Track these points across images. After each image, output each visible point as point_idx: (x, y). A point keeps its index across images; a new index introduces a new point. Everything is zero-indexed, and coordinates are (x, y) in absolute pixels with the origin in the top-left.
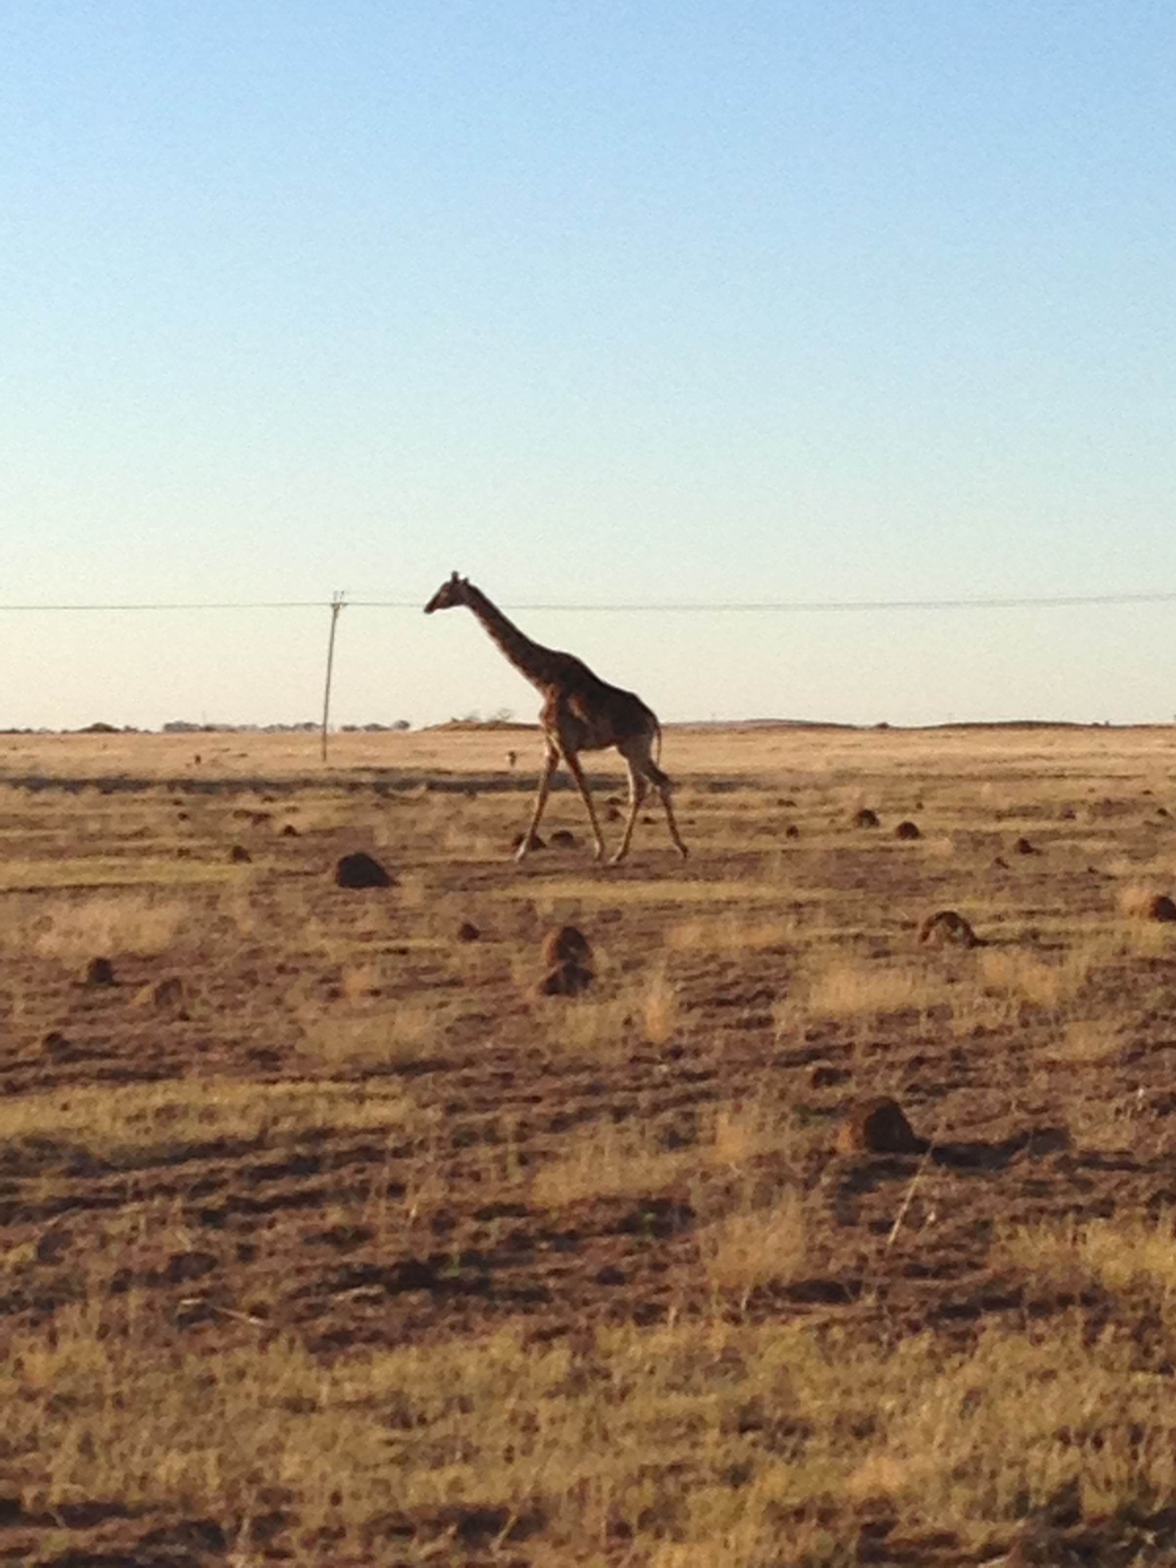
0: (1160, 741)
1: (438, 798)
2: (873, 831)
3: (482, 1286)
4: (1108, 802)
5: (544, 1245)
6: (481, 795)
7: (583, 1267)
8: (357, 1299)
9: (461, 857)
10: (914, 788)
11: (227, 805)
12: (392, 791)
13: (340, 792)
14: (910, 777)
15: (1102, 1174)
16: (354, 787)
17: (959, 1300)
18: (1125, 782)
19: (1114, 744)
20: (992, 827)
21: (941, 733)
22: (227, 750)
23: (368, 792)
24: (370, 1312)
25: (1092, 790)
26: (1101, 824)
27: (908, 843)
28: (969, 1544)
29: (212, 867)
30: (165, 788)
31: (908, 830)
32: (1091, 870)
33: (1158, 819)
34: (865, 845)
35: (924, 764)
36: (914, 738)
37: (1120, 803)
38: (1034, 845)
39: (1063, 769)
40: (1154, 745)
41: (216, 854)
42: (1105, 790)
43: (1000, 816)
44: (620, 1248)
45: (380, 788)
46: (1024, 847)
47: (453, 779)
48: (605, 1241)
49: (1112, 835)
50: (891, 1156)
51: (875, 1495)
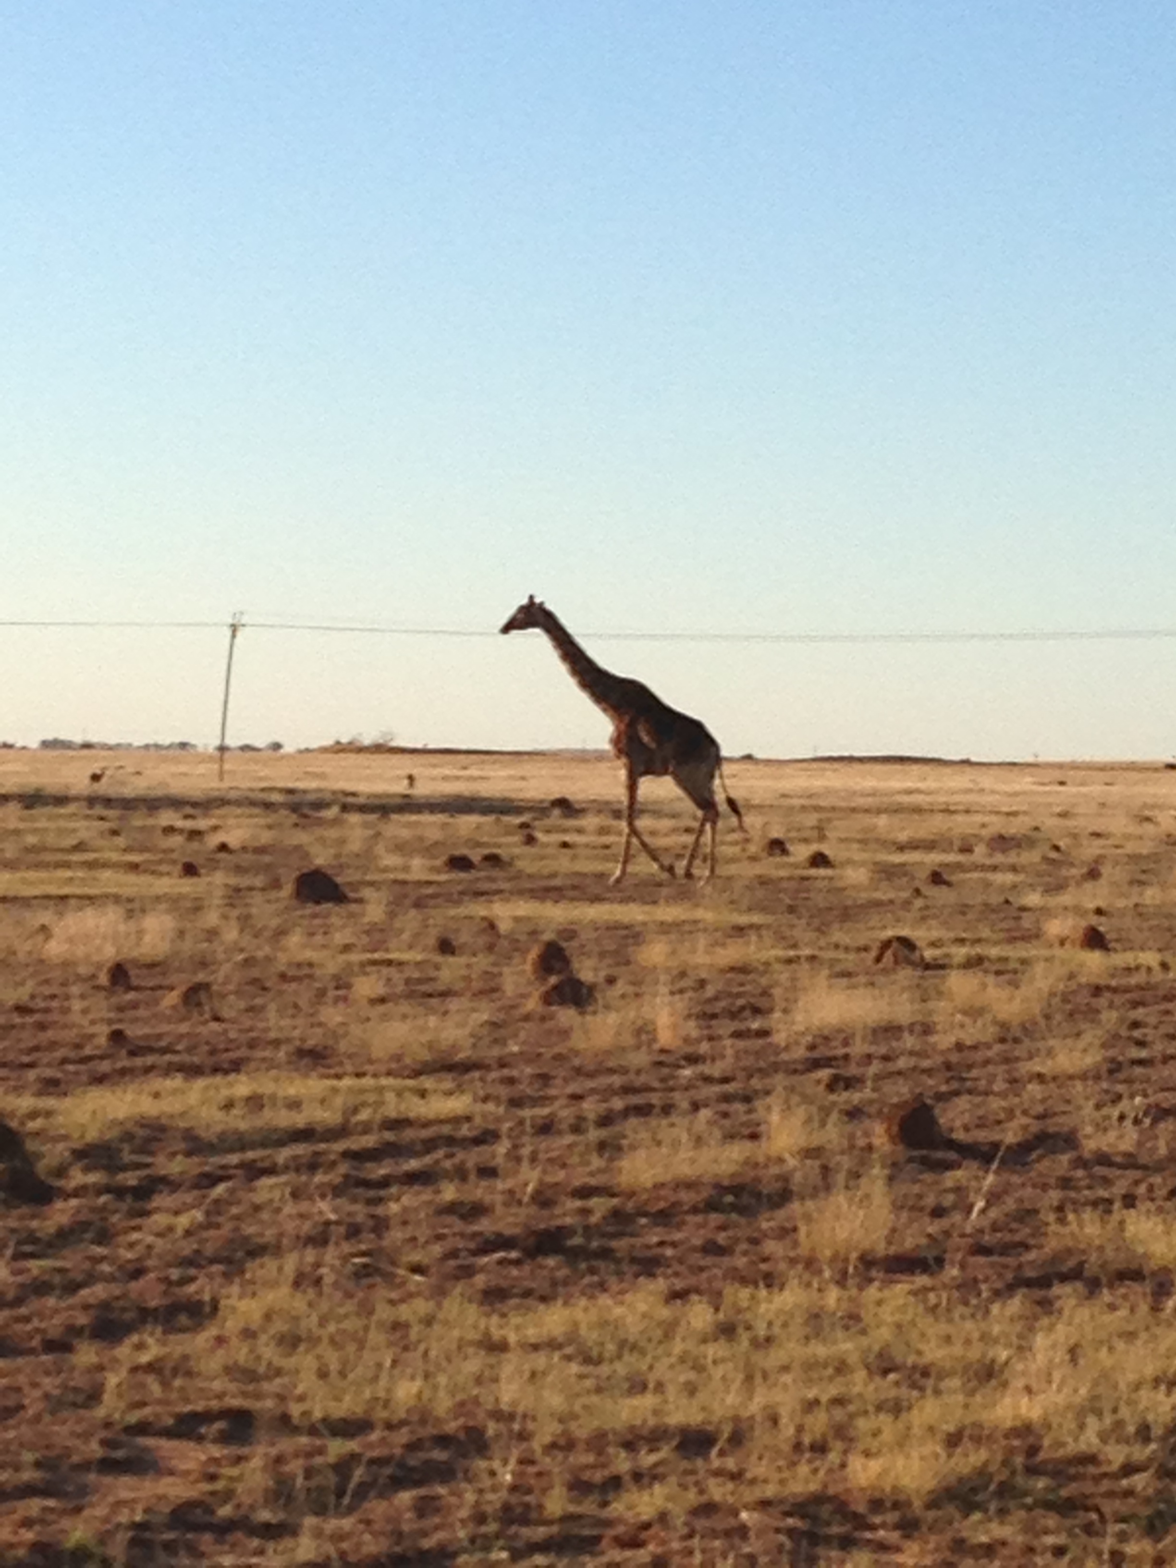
0: (1029, 779)
1: (354, 818)
2: (785, 859)
3: (605, 1254)
4: (1002, 837)
5: (643, 1221)
6: (394, 817)
7: (687, 1239)
8: (501, 1262)
9: (401, 876)
10: (811, 819)
11: (150, 822)
12: (306, 811)
13: (256, 811)
14: (803, 808)
15: (1118, 1172)
16: (268, 806)
17: (1030, 1273)
18: (1011, 818)
19: (986, 780)
20: (897, 858)
21: (815, 765)
22: (121, 767)
23: (284, 812)
24: (515, 1272)
25: (984, 826)
26: (999, 858)
27: (822, 872)
28: (1110, 1462)
29: (165, 880)
30: (84, 804)
31: (819, 860)
32: (1007, 902)
33: (1054, 855)
34: (783, 873)
35: (810, 796)
36: (788, 770)
37: (1012, 839)
38: (945, 877)
39: (948, 804)
40: (1025, 782)
41: (164, 868)
42: (997, 825)
43: (901, 848)
44: (713, 1224)
45: (295, 808)
46: (937, 878)
47: (361, 800)
48: (699, 1218)
49: (1014, 869)
50: (924, 1152)
51: (1018, 1423)
